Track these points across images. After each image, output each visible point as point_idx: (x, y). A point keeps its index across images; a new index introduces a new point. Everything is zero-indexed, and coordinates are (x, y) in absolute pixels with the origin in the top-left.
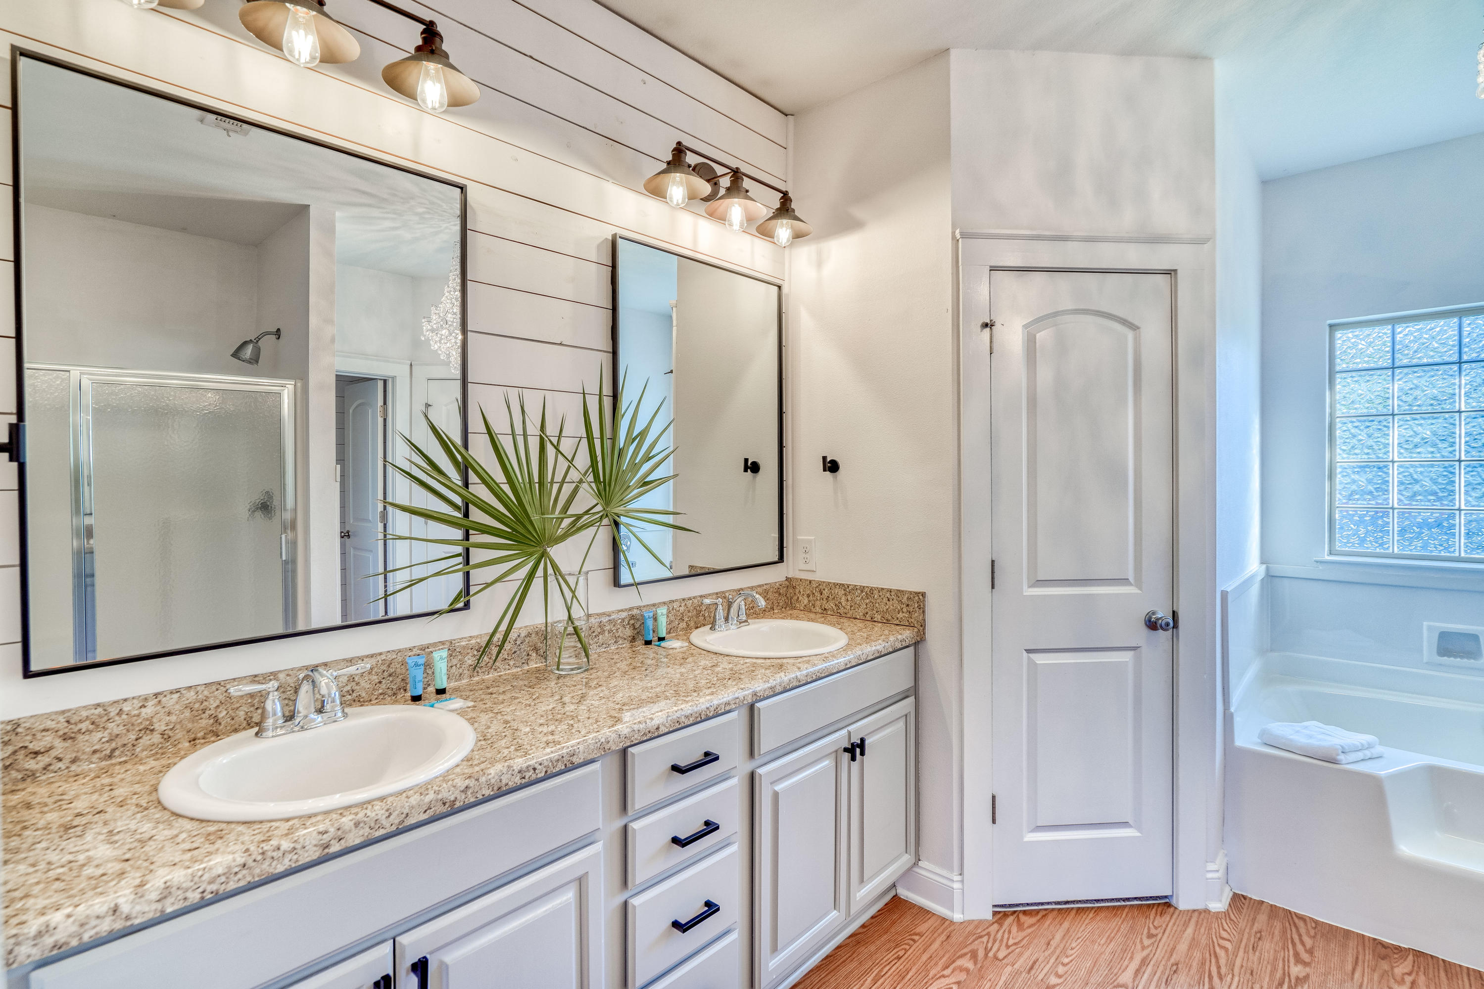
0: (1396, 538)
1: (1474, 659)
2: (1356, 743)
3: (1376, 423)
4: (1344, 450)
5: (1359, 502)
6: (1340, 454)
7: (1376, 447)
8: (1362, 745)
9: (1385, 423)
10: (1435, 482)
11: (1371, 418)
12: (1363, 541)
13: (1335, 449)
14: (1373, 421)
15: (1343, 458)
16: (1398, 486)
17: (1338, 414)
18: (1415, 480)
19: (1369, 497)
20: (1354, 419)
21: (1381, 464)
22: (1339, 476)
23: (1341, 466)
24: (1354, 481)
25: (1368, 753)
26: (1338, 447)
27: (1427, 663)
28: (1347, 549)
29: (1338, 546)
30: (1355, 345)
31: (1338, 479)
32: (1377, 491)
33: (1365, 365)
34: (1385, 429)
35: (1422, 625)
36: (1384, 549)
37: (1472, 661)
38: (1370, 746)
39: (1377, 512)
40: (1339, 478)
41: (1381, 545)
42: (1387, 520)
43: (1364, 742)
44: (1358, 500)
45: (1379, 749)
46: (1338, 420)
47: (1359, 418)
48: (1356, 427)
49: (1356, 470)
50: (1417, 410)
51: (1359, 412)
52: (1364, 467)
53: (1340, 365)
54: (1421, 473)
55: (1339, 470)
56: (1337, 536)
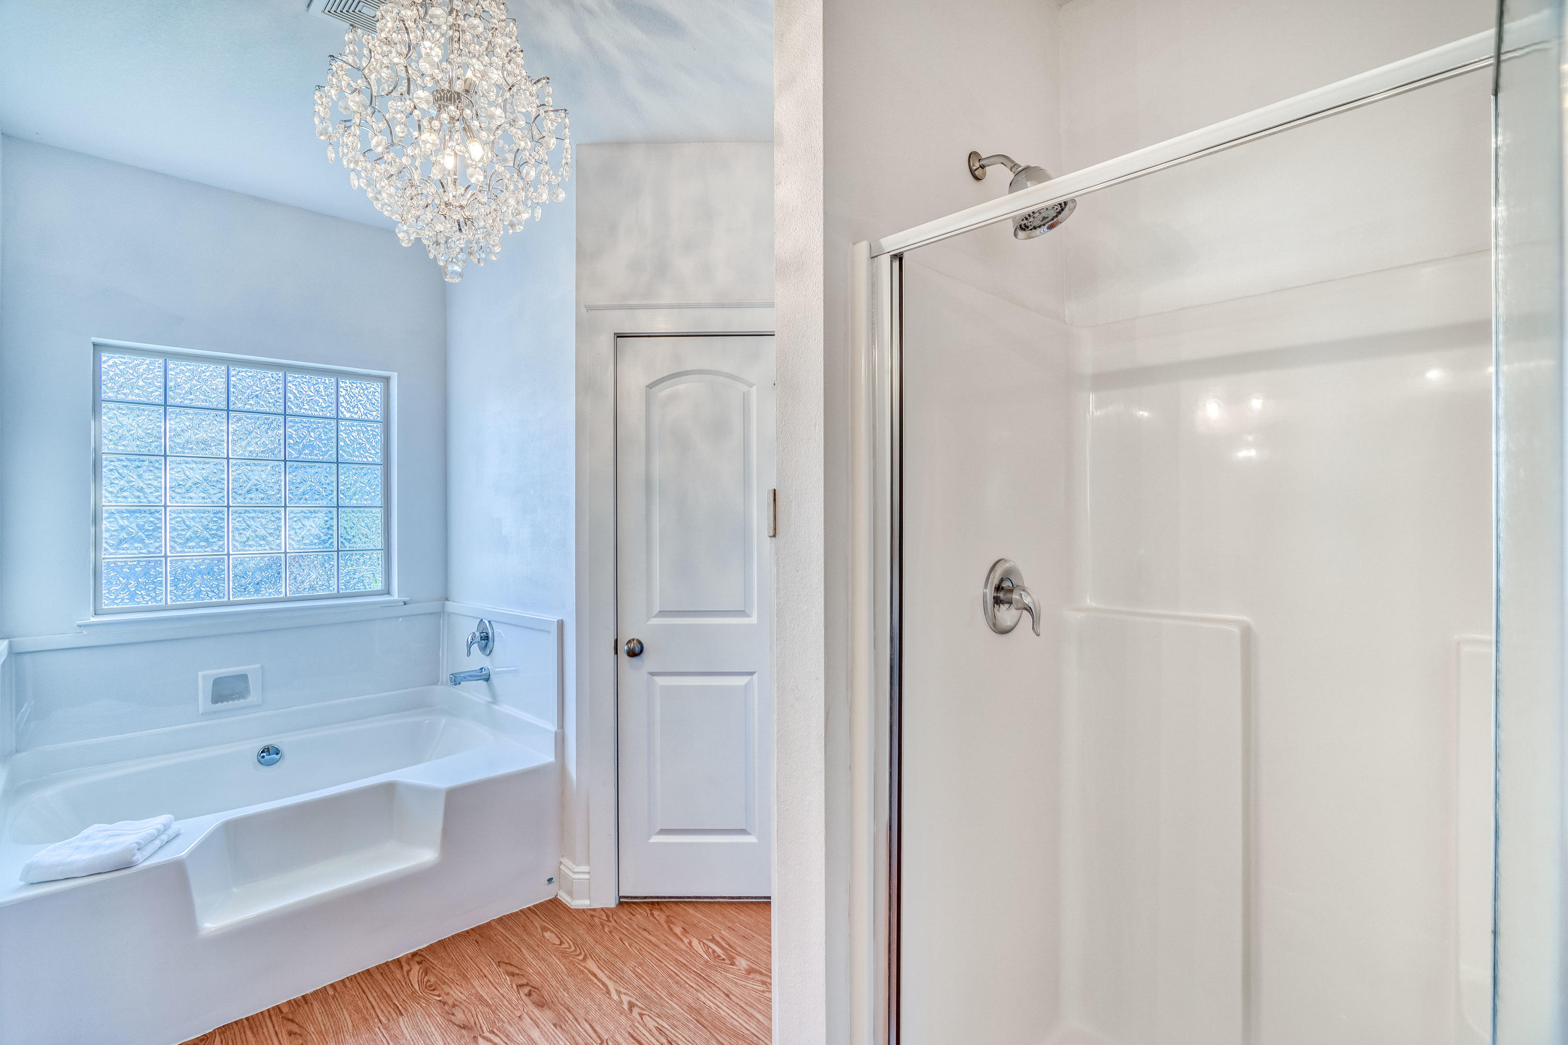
0: (169, 589)
1: (244, 698)
2: (149, 831)
3: (147, 463)
4: (111, 492)
5: (129, 552)
6: (106, 497)
7: (147, 491)
8: (159, 830)
9: (157, 465)
10: (206, 528)
11: (142, 458)
12: (133, 596)
13: (101, 490)
14: (144, 461)
15: (110, 502)
16: (170, 532)
17: (105, 449)
18: (188, 526)
19: (140, 545)
20: (123, 457)
21: (153, 509)
22: (104, 522)
23: (107, 511)
24: (123, 528)
25: (165, 837)
26: (104, 488)
27: (202, 714)
28: (115, 606)
29: (106, 604)
30: (122, 373)
31: (104, 526)
32: (149, 539)
33: (134, 398)
34: (156, 471)
35: (197, 676)
36: (156, 601)
37: (242, 700)
38: (166, 827)
39: (150, 562)
40: (105, 524)
41: (154, 598)
42: (160, 570)
43: (160, 826)
44: (128, 549)
45: (176, 826)
46: (104, 456)
47: (129, 457)
48: (125, 466)
49: (125, 515)
50: (188, 453)
51: (129, 449)
52: (134, 512)
53: (107, 393)
54: (193, 518)
55: (105, 515)
56: (104, 592)
